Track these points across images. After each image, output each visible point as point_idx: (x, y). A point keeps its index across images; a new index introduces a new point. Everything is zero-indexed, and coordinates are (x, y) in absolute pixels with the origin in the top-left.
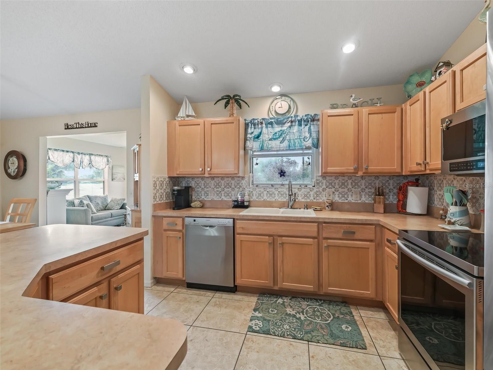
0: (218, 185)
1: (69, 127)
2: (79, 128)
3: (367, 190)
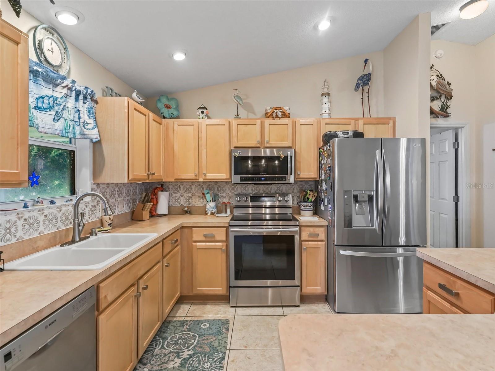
3: (127, 198)
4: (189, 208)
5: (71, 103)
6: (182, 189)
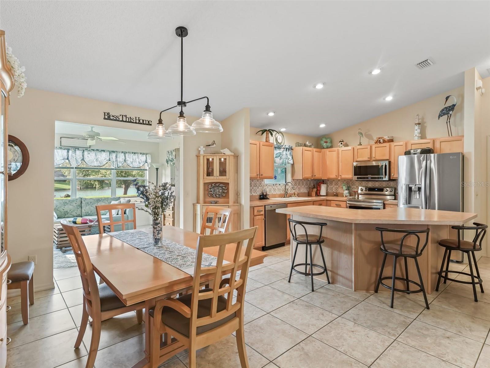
4: (336, 193)
5: (285, 153)
6: (334, 183)
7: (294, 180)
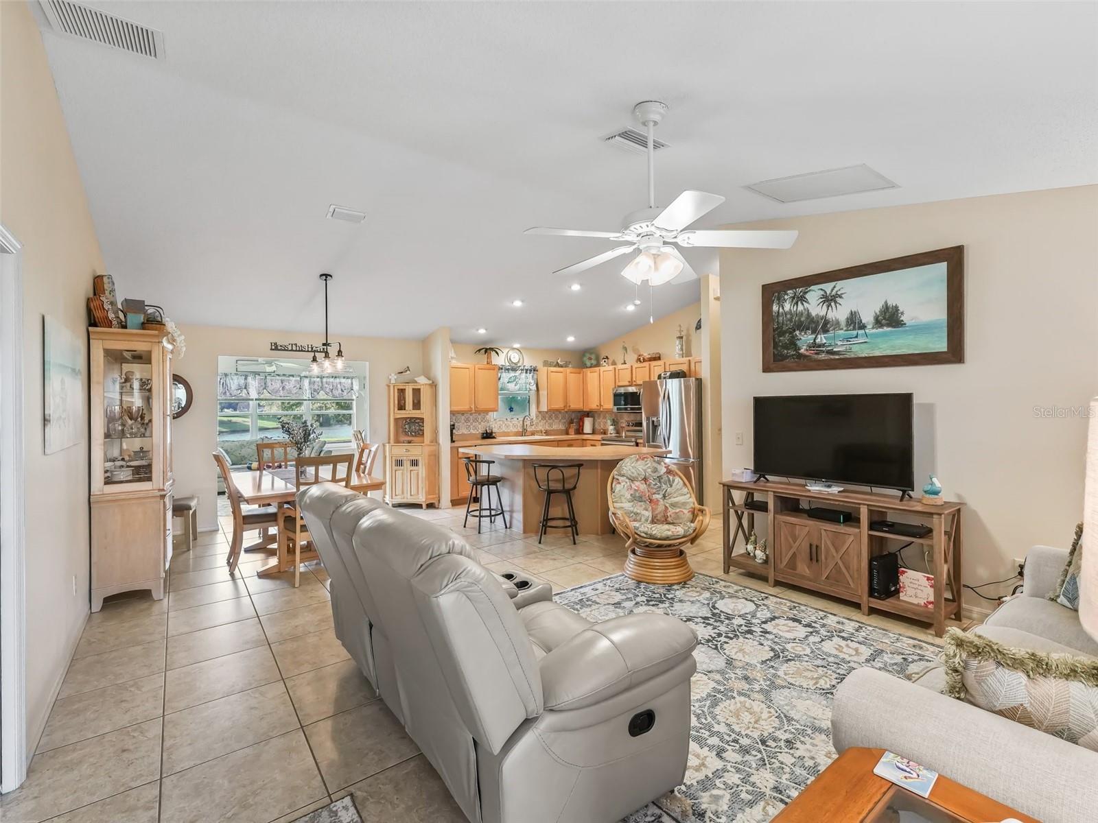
0: (467, 420)
1: (279, 348)
2: (296, 351)
3: (563, 421)
5: (523, 376)
6: (598, 416)
7: (540, 412)
